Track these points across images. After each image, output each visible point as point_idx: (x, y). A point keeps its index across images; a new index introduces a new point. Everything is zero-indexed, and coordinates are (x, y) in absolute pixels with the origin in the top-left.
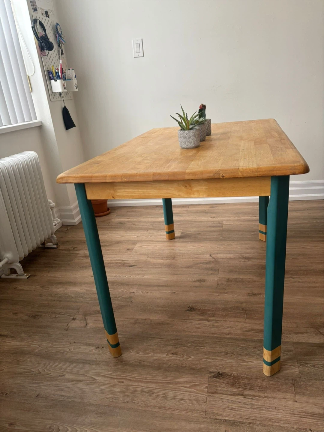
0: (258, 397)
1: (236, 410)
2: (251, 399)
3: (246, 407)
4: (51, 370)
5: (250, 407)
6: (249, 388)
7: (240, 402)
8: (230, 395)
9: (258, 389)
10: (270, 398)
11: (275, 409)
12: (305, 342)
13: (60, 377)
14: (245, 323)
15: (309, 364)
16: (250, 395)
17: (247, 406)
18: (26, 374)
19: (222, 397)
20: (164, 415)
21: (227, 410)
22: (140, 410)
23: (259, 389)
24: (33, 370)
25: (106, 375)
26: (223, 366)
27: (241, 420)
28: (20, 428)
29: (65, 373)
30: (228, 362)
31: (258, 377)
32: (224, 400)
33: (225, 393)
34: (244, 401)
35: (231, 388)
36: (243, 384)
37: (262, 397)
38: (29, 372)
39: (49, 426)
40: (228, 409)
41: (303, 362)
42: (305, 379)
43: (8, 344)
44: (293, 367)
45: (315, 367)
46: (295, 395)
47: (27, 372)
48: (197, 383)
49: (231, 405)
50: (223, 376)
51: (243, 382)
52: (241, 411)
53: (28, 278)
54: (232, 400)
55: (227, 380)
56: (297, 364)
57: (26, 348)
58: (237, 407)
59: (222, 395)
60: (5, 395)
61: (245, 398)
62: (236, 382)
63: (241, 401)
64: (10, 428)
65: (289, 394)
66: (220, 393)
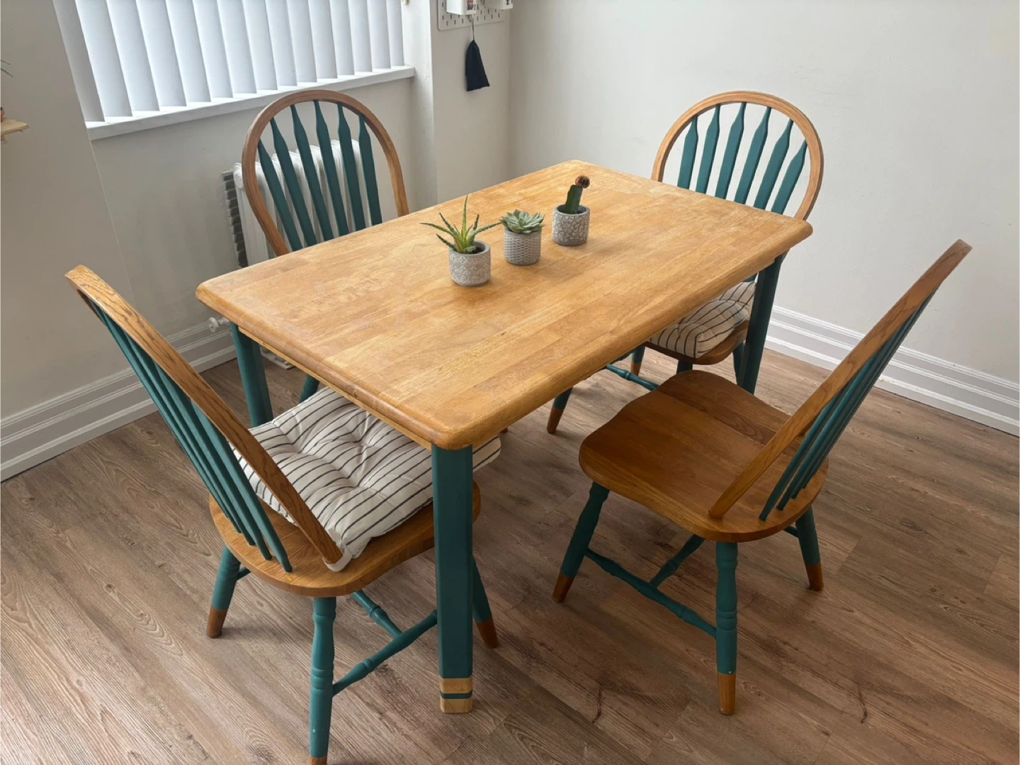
0: (397, 729)
1: (351, 727)
2: (387, 726)
3: (368, 732)
4: (202, 539)
5: (373, 734)
6: (400, 710)
7: (368, 721)
8: (368, 704)
9: (409, 719)
10: (411, 740)
11: (400, 759)
12: (556, 696)
13: (202, 555)
14: (505, 613)
15: (520, 730)
16: (390, 720)
17: (370, 731)
18: (173, 528)
19: (354, 701)
20: (267, 677)
21: (342, 721)
22: (248, 654)
23: (411, 719)
24: (183, 526)
25: (253, 584)
26: (400, 661)
27: (344, 744)
28: (114, 597)
29: (212, 553)
30: (413, 657)
31: (428, 704)
32: (352, 705)
33: (363, 697)
34: (374, 723)
35: (377, 696)
36: (398, 700)
37: (403, 732)
38: (177, 527)
39: (143, 612)
40: (344, 720)
41: (515, 724)
42: (487, 746)
43: (185, 471)
44: (492, 720)
45: (522, 740)
46: (446, 759)
47: (174, 526)
48: (343, 662)
49: (353, 716)
50: (384, 674)
51: (402, 697)
52: (356, 733)
53: (288, 369)
54: (361, 712)
55: (385, 683)
56: (502, 720)
57: (200, 489)
58: (358, 724)
59: (357, 697)
60: (130, 544)
61: (380, 719)
62: (394, 691)
63: (371, 720)
64: (105, 590)
65: (440, 752)
66: (356, 694)
